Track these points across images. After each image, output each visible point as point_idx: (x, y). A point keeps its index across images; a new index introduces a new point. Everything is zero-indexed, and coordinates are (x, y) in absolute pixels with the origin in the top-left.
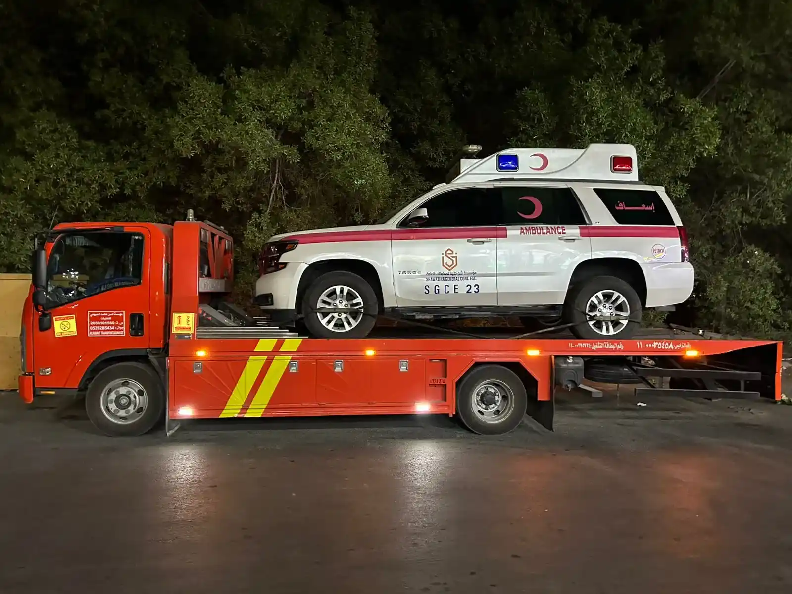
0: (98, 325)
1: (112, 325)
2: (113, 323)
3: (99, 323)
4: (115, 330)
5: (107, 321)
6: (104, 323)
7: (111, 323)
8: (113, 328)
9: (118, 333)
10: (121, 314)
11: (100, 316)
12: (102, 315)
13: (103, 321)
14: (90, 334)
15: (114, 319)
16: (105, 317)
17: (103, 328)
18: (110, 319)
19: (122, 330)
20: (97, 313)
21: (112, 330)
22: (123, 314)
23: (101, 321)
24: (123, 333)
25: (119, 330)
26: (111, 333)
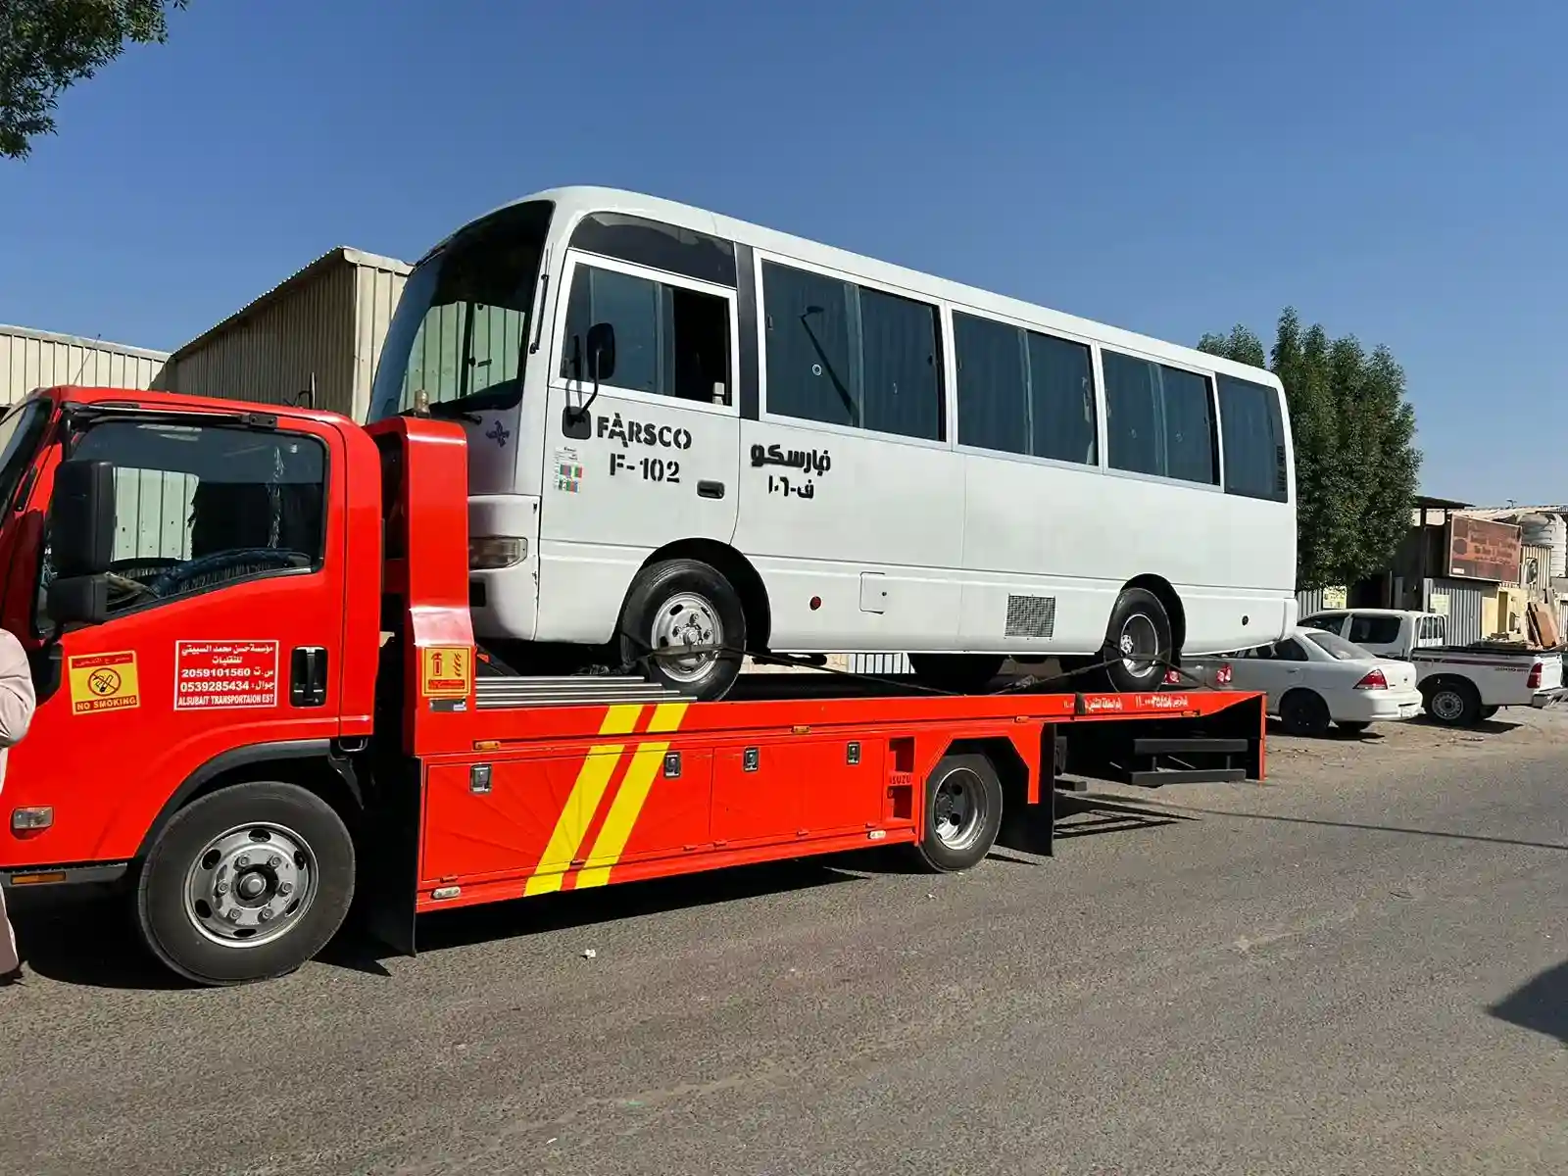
0: (202, 679)
1: (243, 679)
2: (247, 672)
3: (206, 673)
4: (251, 692)
5: (230, 666)
6: (220, 673)
7: (240, 672)
8: (246, 686)
9: (258, 698)
10: (268, 650)
11: (211, 655)
12: (216, 650)
13: (219, 666)
14: (178, 704)
15: (250, 660)
16: (224, 656)
17: (219, 686)
18: (238, 661)
19: (270, 691)
20: (203, 646)
21: (243, 692)
22: (274, 647)
23: (211, 667)
24: (271, 700)
25: (262, 692)
26: (239, 699)
